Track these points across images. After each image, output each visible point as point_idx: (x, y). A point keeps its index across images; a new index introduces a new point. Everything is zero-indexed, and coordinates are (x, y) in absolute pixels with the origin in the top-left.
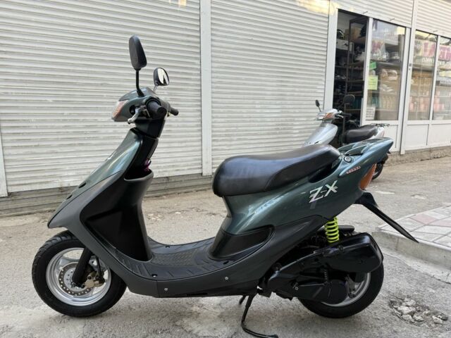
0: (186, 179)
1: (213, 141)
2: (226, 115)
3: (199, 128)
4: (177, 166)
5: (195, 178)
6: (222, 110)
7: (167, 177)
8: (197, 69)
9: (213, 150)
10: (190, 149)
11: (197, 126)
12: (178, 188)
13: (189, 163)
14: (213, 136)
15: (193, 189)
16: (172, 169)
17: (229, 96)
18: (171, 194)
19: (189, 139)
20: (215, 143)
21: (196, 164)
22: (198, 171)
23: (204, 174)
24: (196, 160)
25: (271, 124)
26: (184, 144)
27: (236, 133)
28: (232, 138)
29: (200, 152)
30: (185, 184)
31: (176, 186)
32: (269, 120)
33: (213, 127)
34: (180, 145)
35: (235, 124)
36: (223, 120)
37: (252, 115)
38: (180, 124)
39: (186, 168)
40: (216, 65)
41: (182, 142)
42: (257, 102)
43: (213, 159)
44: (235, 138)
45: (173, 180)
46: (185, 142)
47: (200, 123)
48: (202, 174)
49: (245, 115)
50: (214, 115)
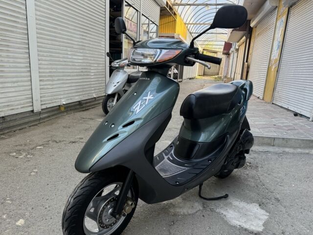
0: (20, 116)
1: (40, 81)
2: (48, 58)
3: (29, 69)
4: (12, 105)
5: (28, 115)
6: (45, 54)
7: (3, 117)
8: (23, 14)
9: (41, 89)
10: (22, 88)
11: (26, 67)
12: (14, 126)
13: (22, 102)
14: (40, 77)
15: (26, 126)
16: (7, 109)
17: (50, 42)
18: (8, 133)
19: (20, 79)
20: (42, 83)
21: (28, 103)
22: (30, 109)
23: (35, 111)
24: (28, 98)
25: (78, 67)
26: (16, 84)
27: (56, 74)
28: (54, 78)
29: (30, 91)
30: (20, 122)
31: (12, 124)
32: (77, 64)
33: (39, 68)
34: (13, 85)
35: (55, 66)
36: (46, 63)
37: (65, 60)
38: (11, 65)
39: (19, 107)
40: (39, 13)
41: (14, 82)
42: (69, 49)
43: (41, 97)
44: (56, 78)
45: (9, 119)
46: (17, 82)
47: (29, 65)
48: (32, 111)
49: (61, 59)
50: (40, 58)
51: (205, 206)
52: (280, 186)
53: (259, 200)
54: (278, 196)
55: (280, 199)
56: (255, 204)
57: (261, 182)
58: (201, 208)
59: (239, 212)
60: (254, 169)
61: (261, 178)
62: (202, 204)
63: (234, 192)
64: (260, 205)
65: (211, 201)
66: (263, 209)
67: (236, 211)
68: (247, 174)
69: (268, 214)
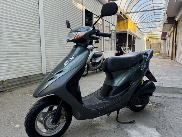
0: (35, 76)
1: (46, 58)
2: (51, 47)
3: (40, 52)
4: (31, 70)
5: (39, 75)
6: (49, 44)
7: (27, 76)
8: (38, 26)
9: (46, 62)
10: (36, 62)
11: (39, 51)
12: (32, 81)
13: (36, 69)
14: (46, 56)
15: (38, 81)
16: (29, 72)
17: (51, 38)
18: (29, 84)
19: (36, 57)
20: (47, 59)
21: (39, 69)
22: (41, 72)
23: (43, 74)
24: (39, 67)
25: (67, 51)
26: (33, 60)
27: (55, 54)
28: (54, 57)
29: (41, 63)
30: (35, 79)
31: (31, 80)
32: (66, 49)
33: (46, 52)
34: (32, 60)
35: (54, 51)
36: (50, 49)
37: (60, 47)
38: (31, 50)
39: (35, 71)
40: (46, 24)
41: (33, 59)
42: (62, 42)
43: (46, 66)
44: (55, 57)
45: (29, 77)
46: (34, 59)
47: (40, 50)
48: (42, 74)
49: (58, 47)
50: (46, 46)
51: (119, 127)
52: (176, 118)
53: (158, 126)
54: (172, 125)
55: (172, 126)
56: (153, 128)
57: (163, 115)
58: (115, 127)
59: (140, 132)
60: (162, 108)
61: (165, 113)
62: (117, 125)
63: (141, 120)
64: (156, 129)
65: (123, 124)
66: (158, 132)
67: (138, 131)
68: (156, 110)
69: (160, 135)
